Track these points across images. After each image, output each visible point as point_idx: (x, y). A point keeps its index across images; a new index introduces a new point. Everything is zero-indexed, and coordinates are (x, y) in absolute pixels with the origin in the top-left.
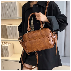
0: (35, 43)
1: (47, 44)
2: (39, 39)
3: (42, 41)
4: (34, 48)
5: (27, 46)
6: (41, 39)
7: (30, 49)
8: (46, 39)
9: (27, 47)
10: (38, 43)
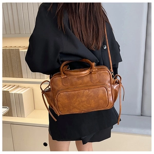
0: (78, 98)
1: (101, 101)
2: (87, 91)
3: (92, 94)
4: (74, 108)
5: (59, 103)
6: (91, 90)
7: (65, 109)
8: (102, 91)
9: (59, 105)
10: (84, 99)
